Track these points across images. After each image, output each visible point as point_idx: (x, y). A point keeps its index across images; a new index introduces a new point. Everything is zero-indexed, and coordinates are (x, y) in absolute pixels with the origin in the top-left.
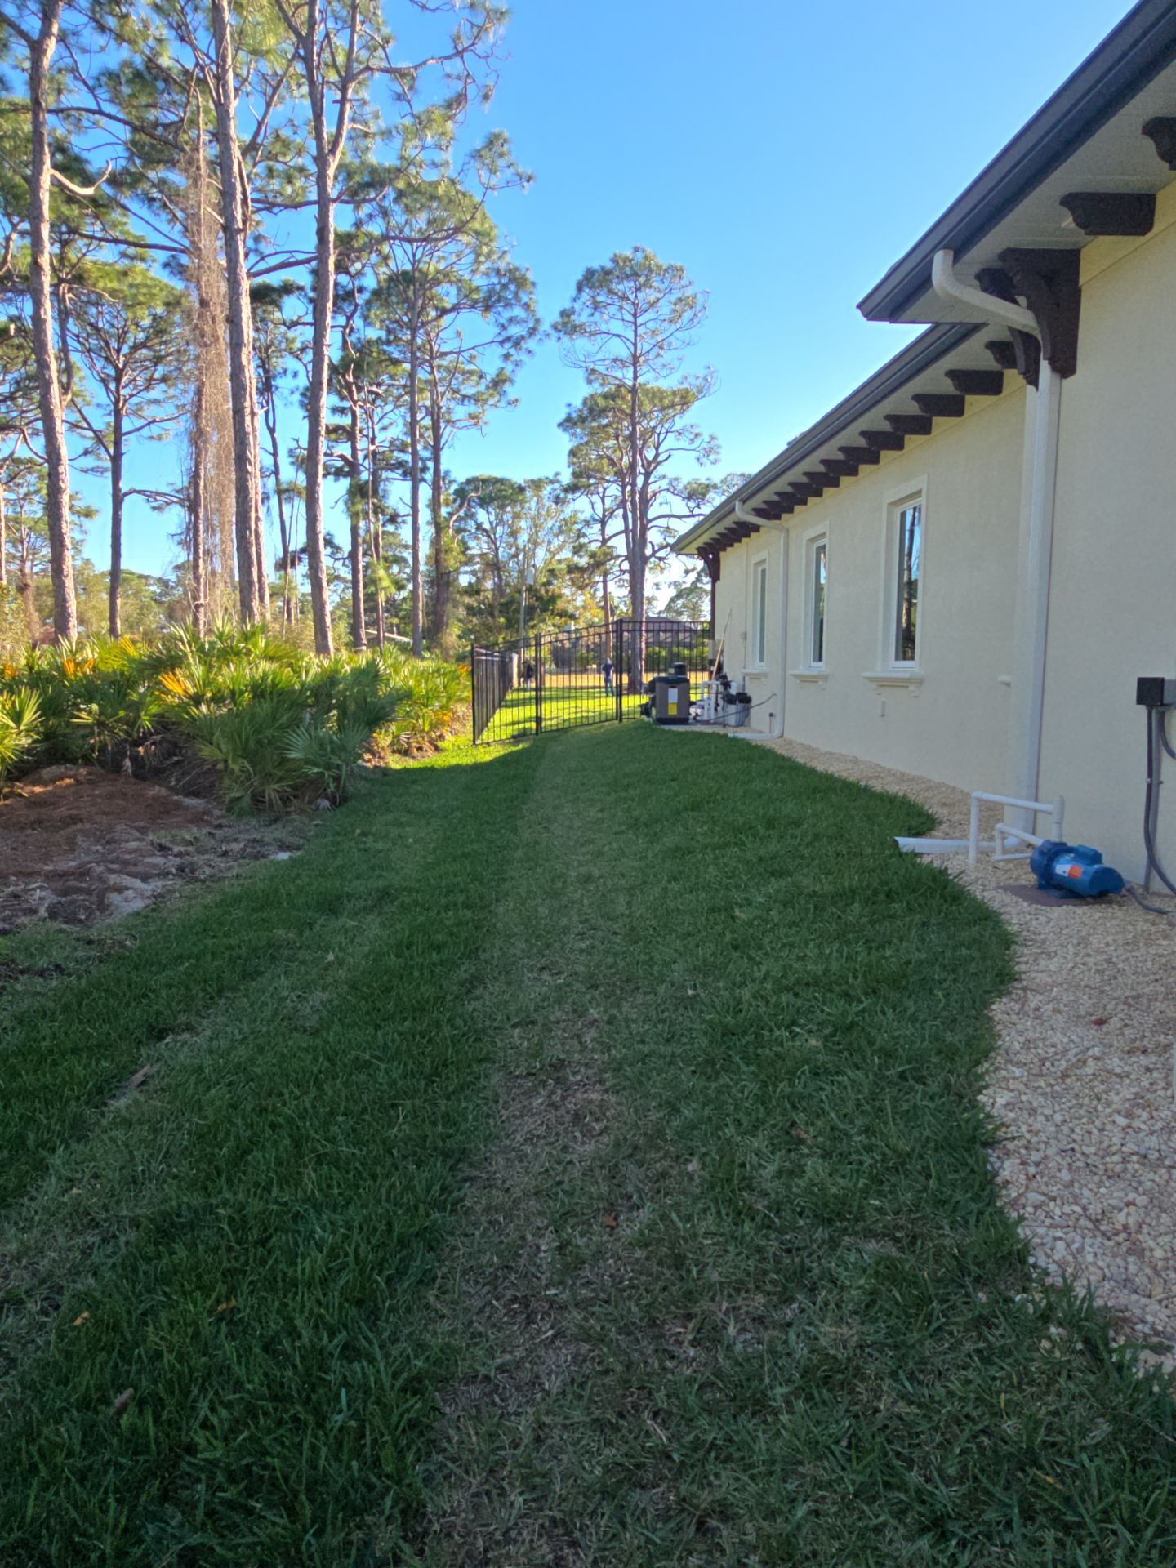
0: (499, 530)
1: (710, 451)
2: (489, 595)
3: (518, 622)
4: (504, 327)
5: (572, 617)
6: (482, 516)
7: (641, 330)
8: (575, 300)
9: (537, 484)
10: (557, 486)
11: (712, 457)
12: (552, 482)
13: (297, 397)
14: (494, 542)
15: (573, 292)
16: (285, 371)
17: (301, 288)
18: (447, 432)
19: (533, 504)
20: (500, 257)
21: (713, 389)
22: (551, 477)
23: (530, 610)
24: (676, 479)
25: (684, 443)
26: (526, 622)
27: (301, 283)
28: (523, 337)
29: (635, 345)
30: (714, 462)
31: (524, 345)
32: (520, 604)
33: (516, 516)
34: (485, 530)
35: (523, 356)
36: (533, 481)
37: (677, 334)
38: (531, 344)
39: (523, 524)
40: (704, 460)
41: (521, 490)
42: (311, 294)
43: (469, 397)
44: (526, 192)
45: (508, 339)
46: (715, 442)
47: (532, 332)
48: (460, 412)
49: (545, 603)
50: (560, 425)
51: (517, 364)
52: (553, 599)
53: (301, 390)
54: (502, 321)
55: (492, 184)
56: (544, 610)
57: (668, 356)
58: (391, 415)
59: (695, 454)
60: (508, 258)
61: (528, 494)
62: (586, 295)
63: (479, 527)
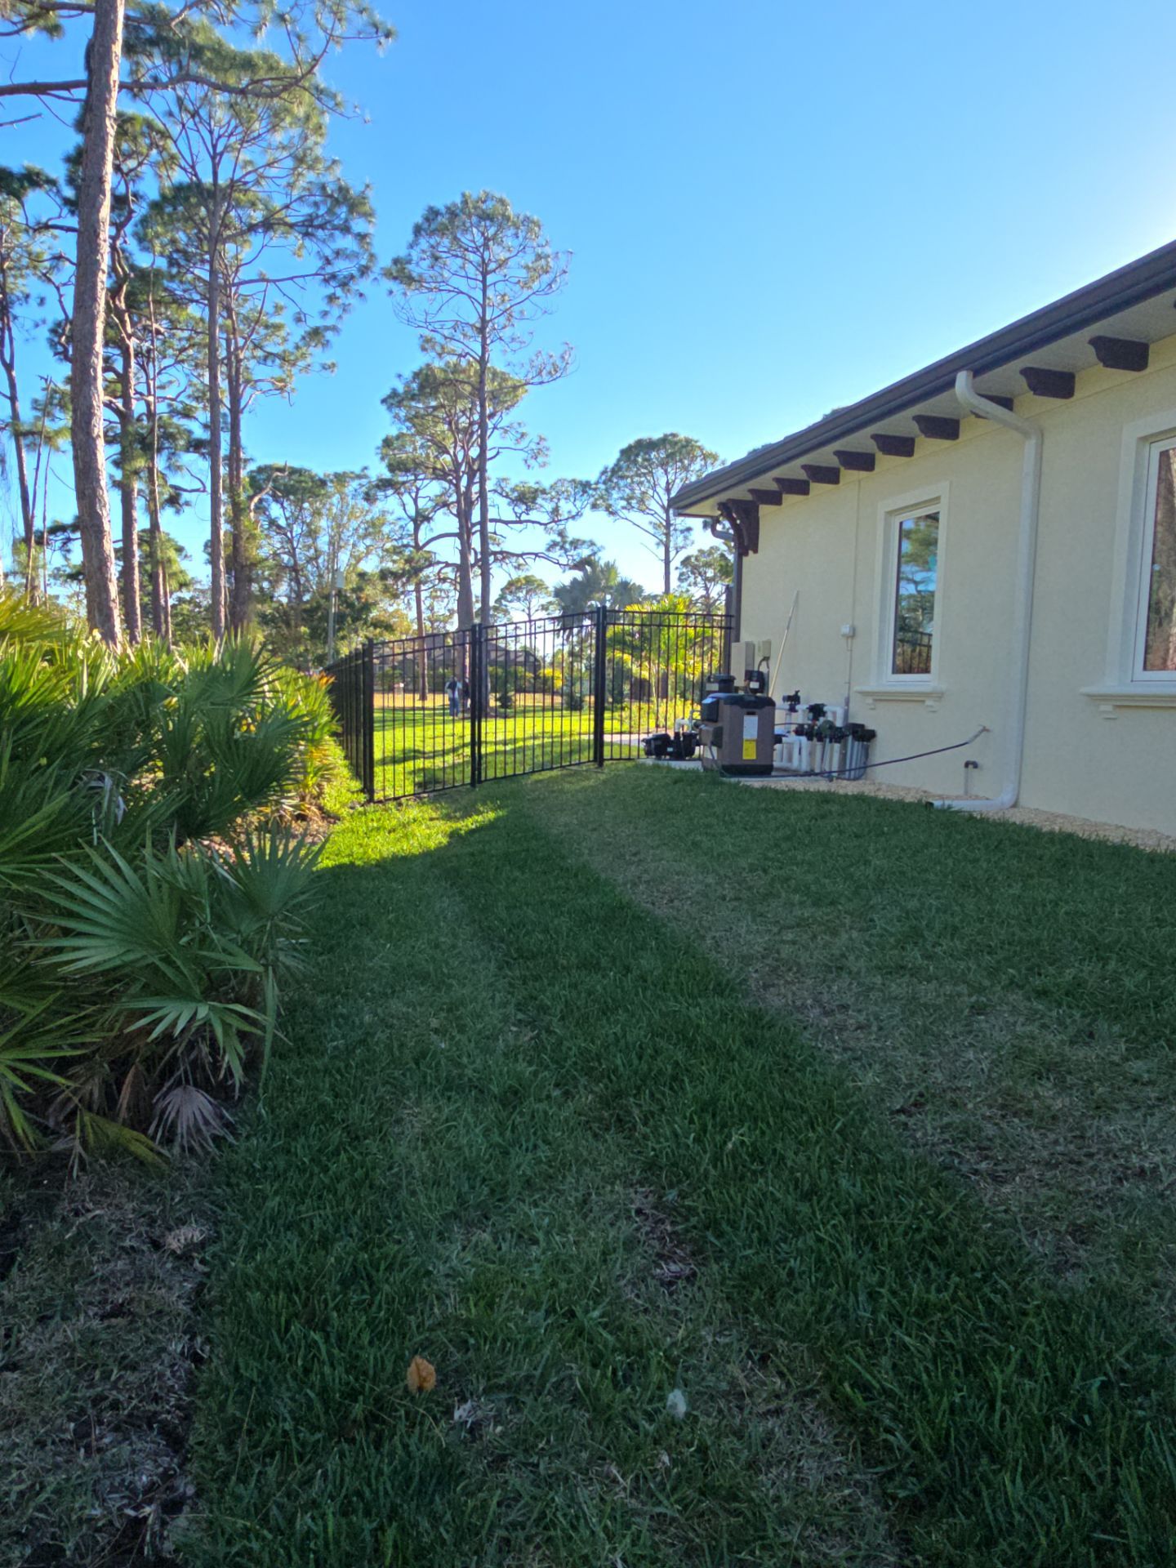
0: (297, 529)
1: (537, 454)
2: (284, 600)
3: (325, 630)
4: (328, 262)
5: (389, 628)
6: (275, 510)
7: (490, 293)
8: (411, 246)
9: (341, 479)
10: (364, 481)
11: (540, 459)
12: (359, 477)
13: (44, 333)
14: (290, 541)
15: (410, 237)
16: (27, 296)
17: (52, 182)
18: (247, 394)
19: (335, 499)
20: (328, 169)
21: (570, 368)
22: (357, 471)
23: (340, 618)
24: (504, 480)
25: (509, 442)
26: (336, 632)
27: (53, 175)
28: (352, 277)
29: (484, 307)
30: (544, 465)
31: (353, 286)
32: (327, 611)
33: (317, 513)
34: (279, 527)
35: (352, 300)
36: (336, 475)
37: (533, 298)
38: (363, 285)
39: (323, 523)
40: (531, 462)
41: (323, 483)
42: (69, 192)
43: (276, 355)
44: (381, 53)
45: (333, 276)
46: (543, 444)
47: (364, 271)
48: (261, 372)
49: (356, 611)
50: (384, 401)
51: (345, 308)
52: (367, 607)
53: (50, 324)
54: (328, 252)
55: (337, 33)
56: (355, 620)
57: (519, 329)
58: (172, 371)
59: (523, 455)
60: (338, 171)
61: (330, 487)
62: (424, 243)
63: (273, 522)
